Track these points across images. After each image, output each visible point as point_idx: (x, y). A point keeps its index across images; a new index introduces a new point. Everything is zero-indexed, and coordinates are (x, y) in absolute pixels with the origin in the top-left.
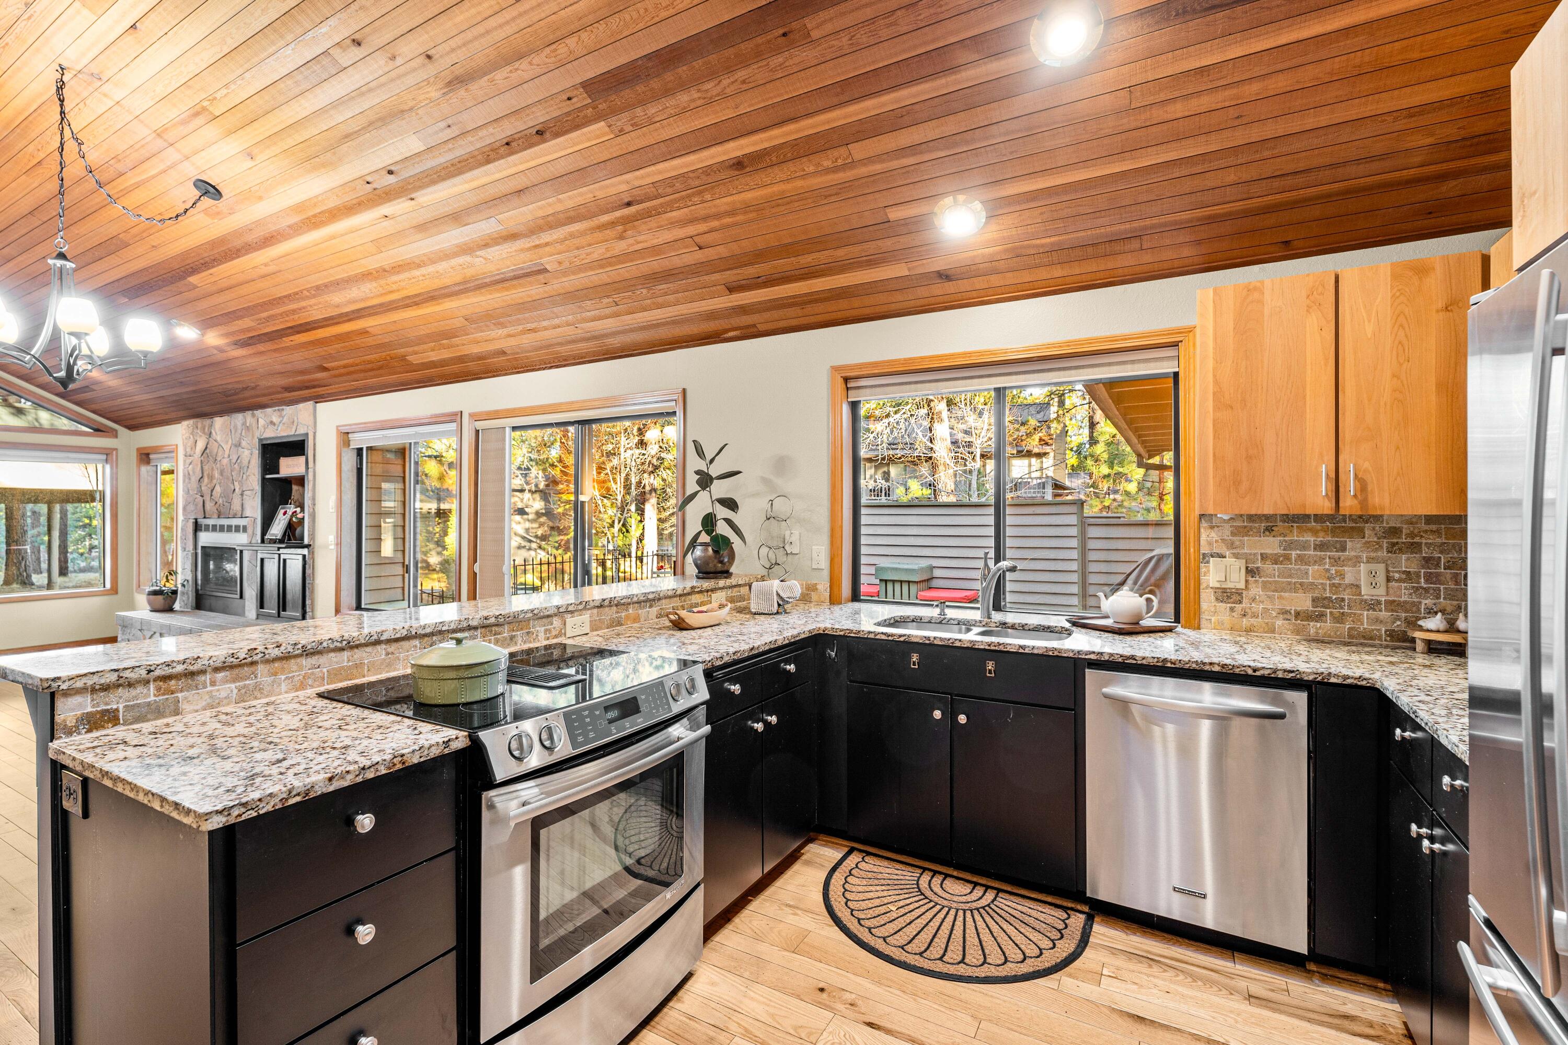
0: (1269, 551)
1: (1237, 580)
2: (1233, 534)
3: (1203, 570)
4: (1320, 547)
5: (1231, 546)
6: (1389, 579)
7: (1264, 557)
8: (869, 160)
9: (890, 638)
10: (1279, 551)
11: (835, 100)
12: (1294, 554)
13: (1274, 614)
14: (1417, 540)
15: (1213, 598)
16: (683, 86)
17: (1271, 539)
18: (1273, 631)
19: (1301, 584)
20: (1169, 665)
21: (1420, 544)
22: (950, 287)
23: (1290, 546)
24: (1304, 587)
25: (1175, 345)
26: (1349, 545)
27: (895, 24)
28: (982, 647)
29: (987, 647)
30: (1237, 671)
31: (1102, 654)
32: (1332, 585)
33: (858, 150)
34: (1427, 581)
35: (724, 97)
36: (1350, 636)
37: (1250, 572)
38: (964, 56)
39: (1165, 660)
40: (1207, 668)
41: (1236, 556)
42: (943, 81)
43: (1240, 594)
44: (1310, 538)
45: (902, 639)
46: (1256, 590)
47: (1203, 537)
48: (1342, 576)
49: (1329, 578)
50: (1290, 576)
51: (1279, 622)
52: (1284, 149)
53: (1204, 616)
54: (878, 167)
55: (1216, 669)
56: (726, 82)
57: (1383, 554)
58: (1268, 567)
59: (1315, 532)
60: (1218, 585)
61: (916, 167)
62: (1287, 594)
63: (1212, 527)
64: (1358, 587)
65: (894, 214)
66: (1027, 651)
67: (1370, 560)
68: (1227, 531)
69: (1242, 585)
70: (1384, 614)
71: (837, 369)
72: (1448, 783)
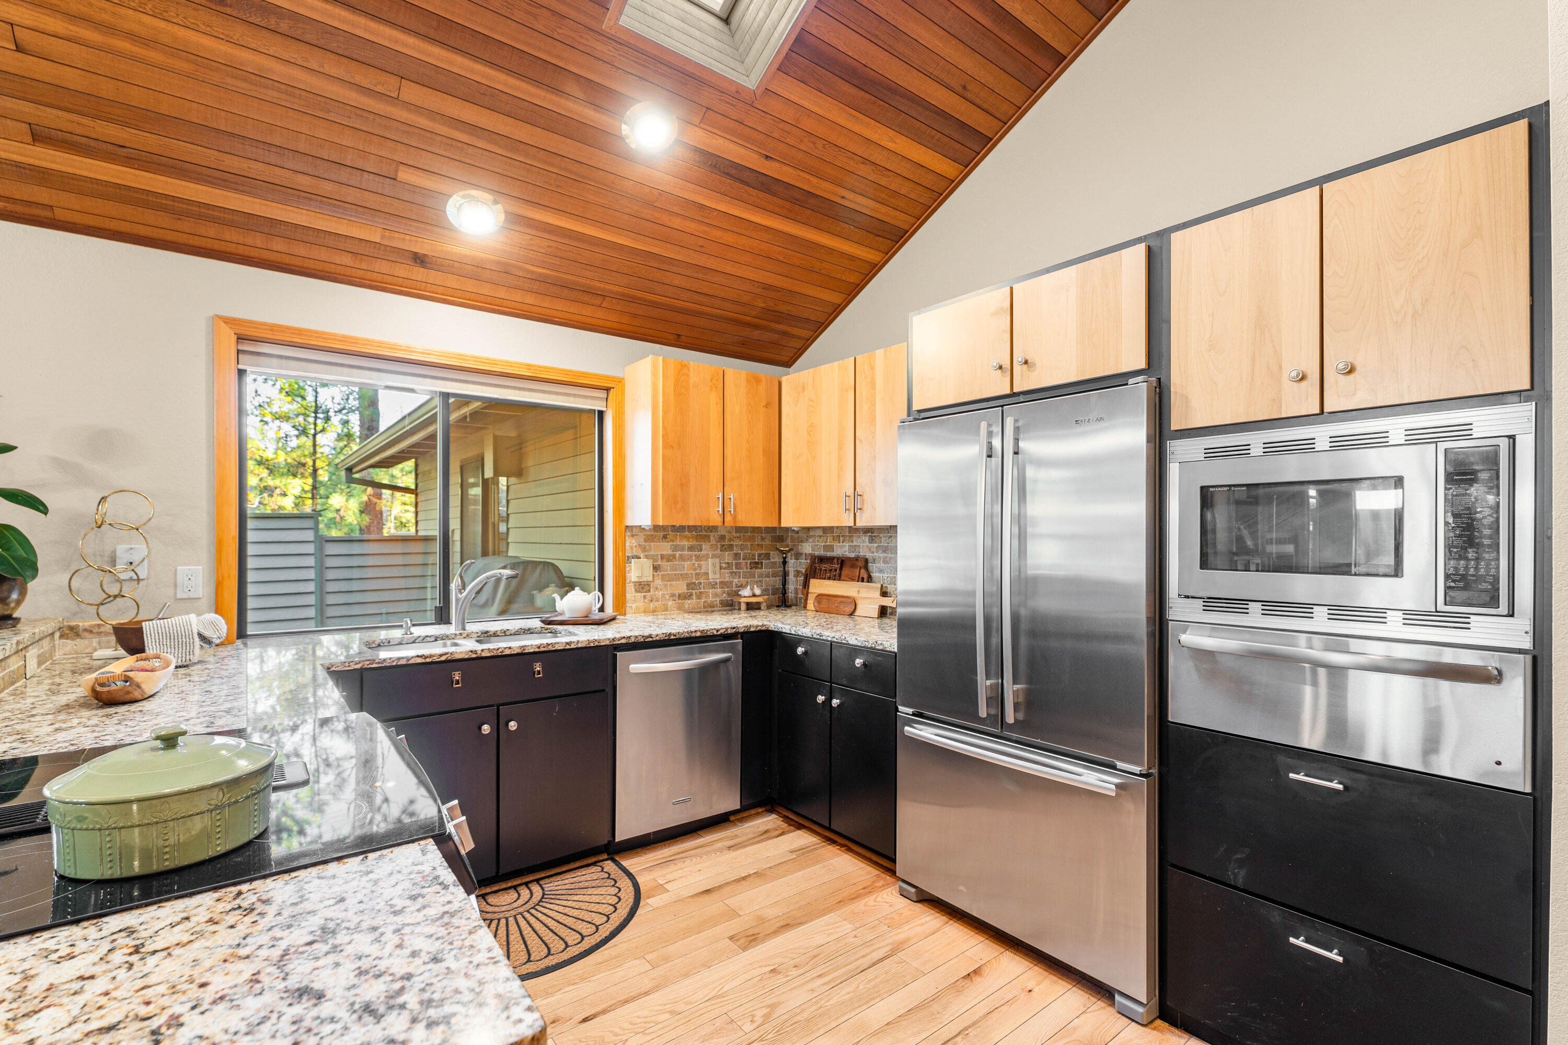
0: (664, 553)
1: (648, 575)
2: (645, 541)
3: (628, 569)
4: (691, 548)
5: (644, 549)
6: (721, 568)
7: (662, 557)
8: (418, 109)
10: (670, 552)
11: (423, 29)
12: (678, 554)
13: (668, 597)
14: (732, 543)
15: (633, 590)
17: (666, 544)
18: (667, 610)
19: (681, 575)
20: (672, 637)
21: (732, 545)
22: (419, 273)
23: (676, 548)
24: (683, 576)
26: (704, 547)
27: (535, 16)
28: (532, 650)
29: (537, 650)
30: (709, 633)
31: (629, 637)
32: (696, 574)
33: (411, 93)
34: (736, 568)
36: (705, 607)
37: (656, 568)
39: (670, 634)
40: (693, 635)
41: (647, 557)
42: (543, 93)
43: (649, 585)
44: (685, 543)
45: (443, 658)
46: (658, 582)
47: (628, 544)
48: (700, 566)
49: (695, 570)
50: (676, 570)
51: (670, 603)
52: (709, 278)
53: (628, 605)
54: (423, 122)
55: (698, 634)
57: (718, 552)
58: (665, 564)
59: (688, 538)
60: (637, 580)
61: (465, 146)
62: (674, 583)
63: (633, 536)
64: (707, 574)
65: (404, 175)
66: (573, 646)
67: (714, 556)
68: (642, 540)
69: (650, 579)
70: (719, 590)
71: (229, 321)
72: (859, 662)
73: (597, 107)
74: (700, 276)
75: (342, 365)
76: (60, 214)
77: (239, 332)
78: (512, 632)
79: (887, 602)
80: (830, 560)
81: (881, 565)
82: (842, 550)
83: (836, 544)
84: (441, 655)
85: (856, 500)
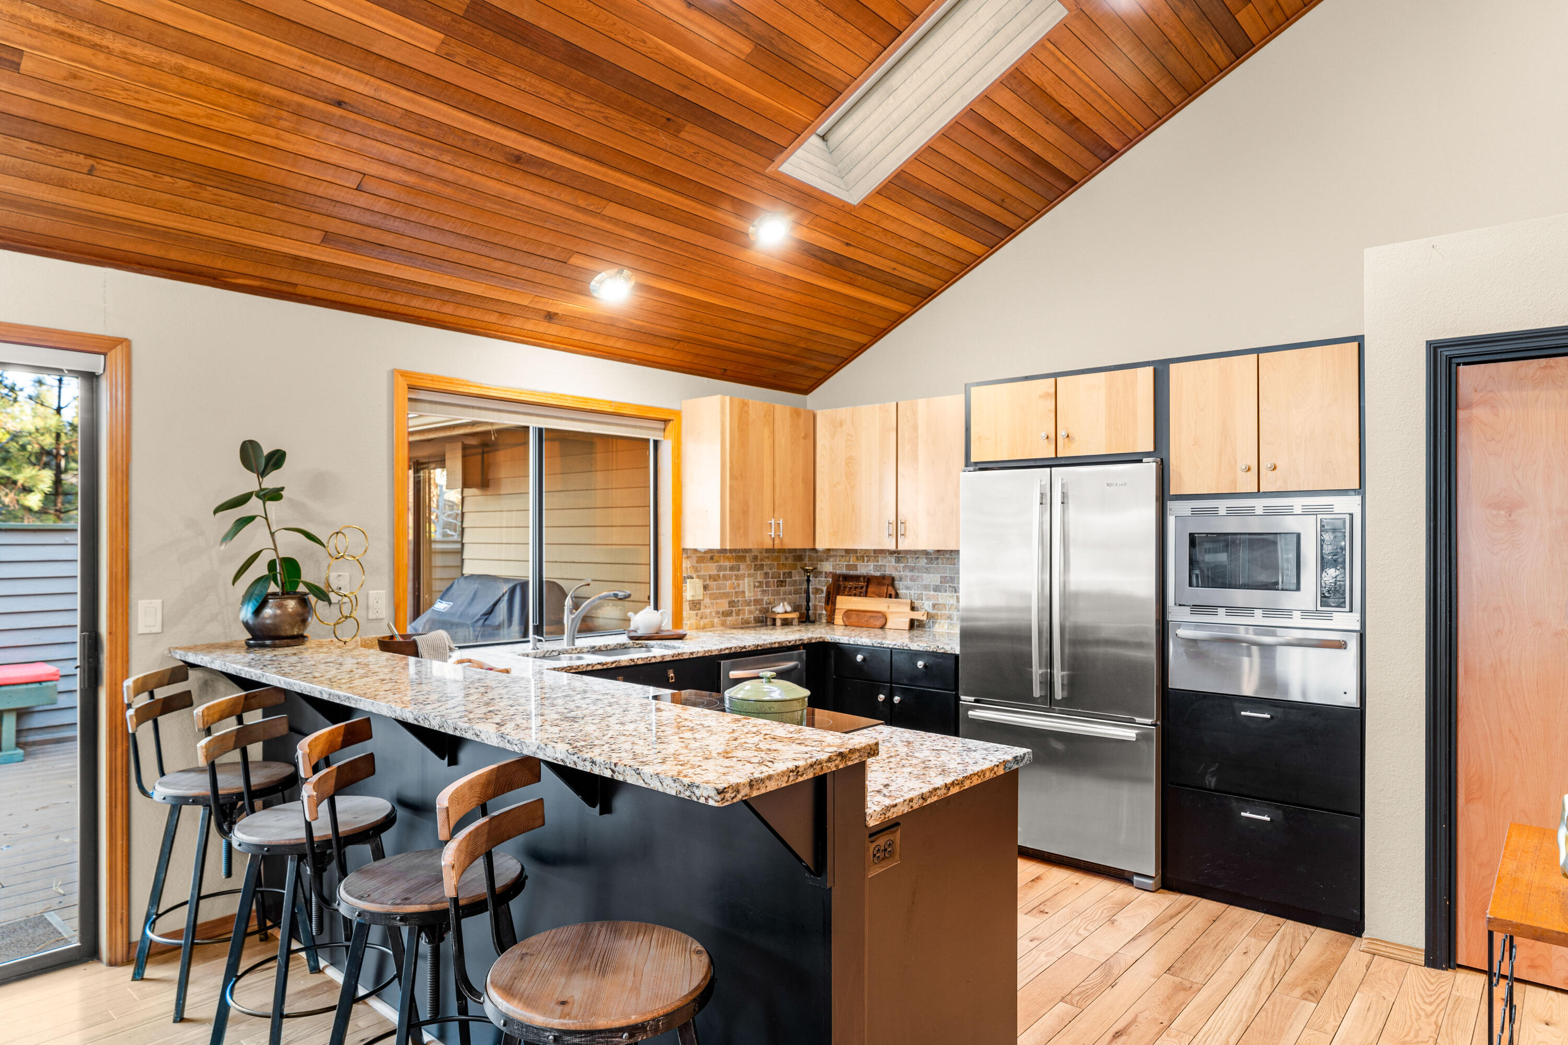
0: (711, 573)
1: (699, 594)
2: (697, 562)
3: (684, 588)
4: (732, 569)
5: (696, 570)
6: (755, 587)
7: (710, 577)
8: (610, 219)
9: (605, 667)
10: (715, 572)
11: (642, 174)
12: (721, 573)
13: (714, 614)
14: (763, 563)
15: (688, 608)
16: (559, 81)
17: (713, 564)
18: (713, 626)
19: (724, 593)
20: (759, 648)
21: (762, 565)
23: (720, 568)
24: (726, 595)
25: (666, 421)
26: (741, 567)
28: (668, 659)
30: (784, 644)
31: (731, 648)
32: (736, 593)
33: (612, 210)
34: (766, 587)
35: (579, 113)
36: (742, 624)
37: (705, 588)
38: (727, 206)
39: (758, 645)
40: (773, 646)
41: (698, 577)
42: (704, 208)
43: (700, 603)
44: (727, 564)
45: (614, 666)
46: (707, 601)
47: (684, 565)
48: (738, 585)
49: (734, 588)
50: (720, 589)
51: (716, 620)
52: (770, 326)
53: (684, 622)
56: (594, 107)
57: (752, 571)
58: (713, 584)
59: (729, 559)
60: (691, 599)
61: (630, 241)
62: (718, 601)
63: (688, 557)
64: (744, 592)
65: (574, 260)
67: (749, 576)
68: (694, 559)
69: (701, 598)
70: (753, 608)
71: (404, 374)
72: (920, 664)
73: (738, 215)
74: (763, 325)
75: (473, 407)
76: (300, 290)
77: (410, 383)
78: (612, 647)
79: (917, 615)
80: (856, 578)
81: (909, 583)
82: (866, 569)
83: (859, 564)
84: (612, 663)
85: (898, 527)
